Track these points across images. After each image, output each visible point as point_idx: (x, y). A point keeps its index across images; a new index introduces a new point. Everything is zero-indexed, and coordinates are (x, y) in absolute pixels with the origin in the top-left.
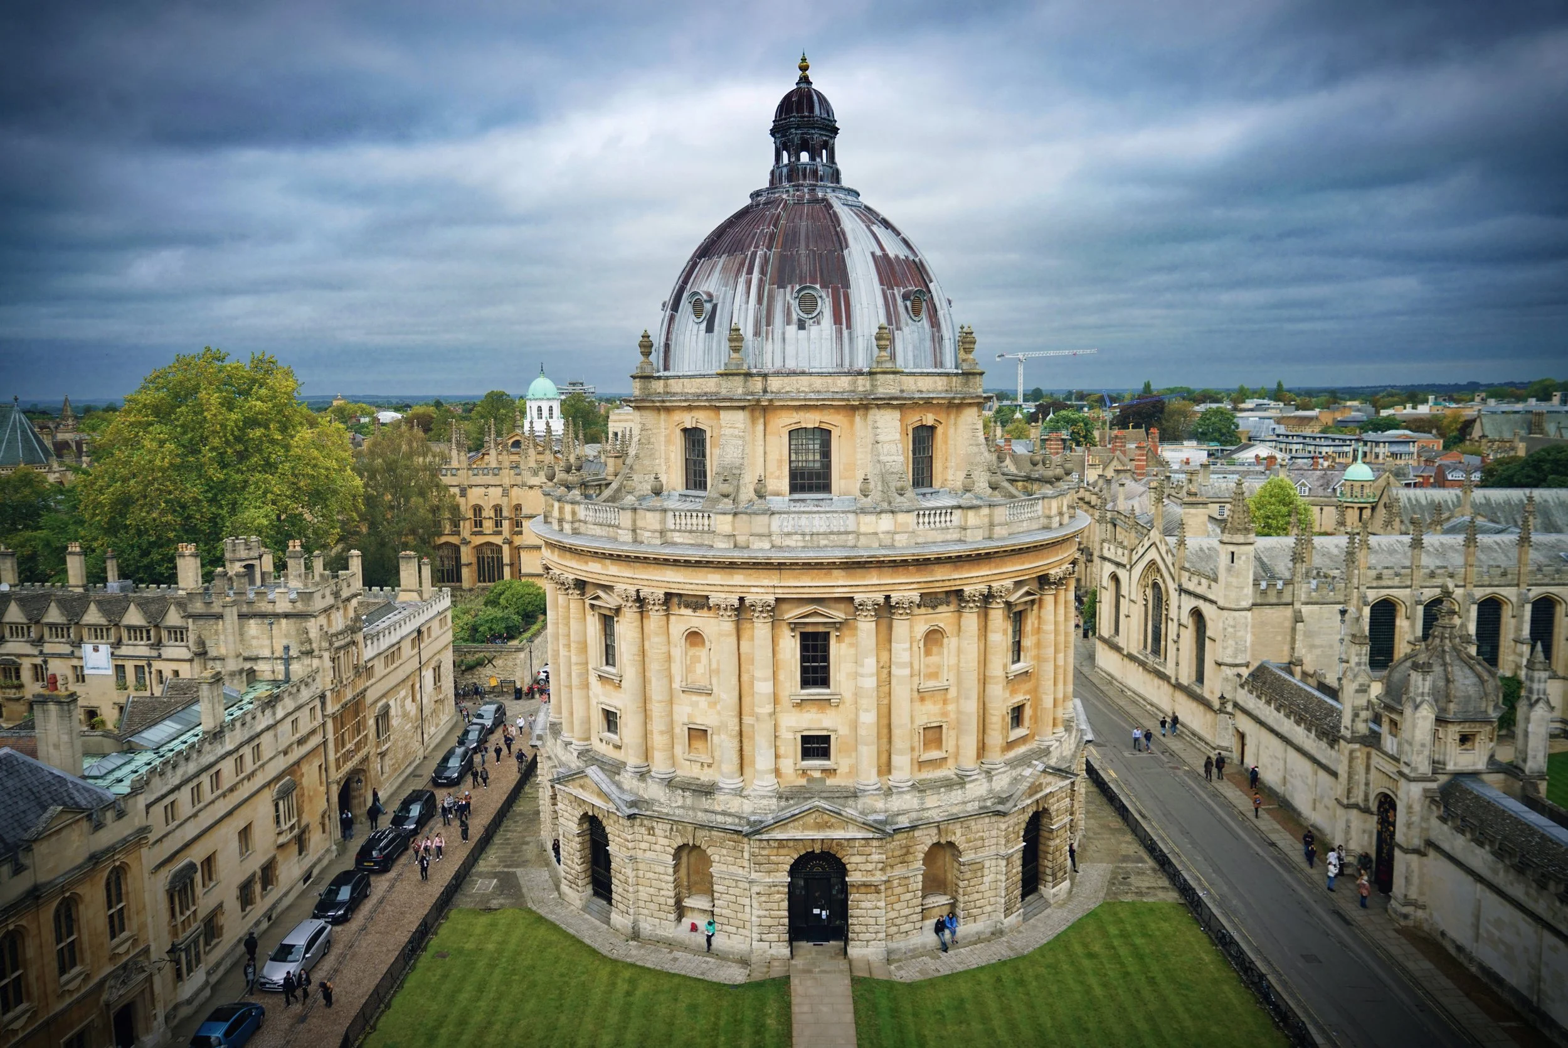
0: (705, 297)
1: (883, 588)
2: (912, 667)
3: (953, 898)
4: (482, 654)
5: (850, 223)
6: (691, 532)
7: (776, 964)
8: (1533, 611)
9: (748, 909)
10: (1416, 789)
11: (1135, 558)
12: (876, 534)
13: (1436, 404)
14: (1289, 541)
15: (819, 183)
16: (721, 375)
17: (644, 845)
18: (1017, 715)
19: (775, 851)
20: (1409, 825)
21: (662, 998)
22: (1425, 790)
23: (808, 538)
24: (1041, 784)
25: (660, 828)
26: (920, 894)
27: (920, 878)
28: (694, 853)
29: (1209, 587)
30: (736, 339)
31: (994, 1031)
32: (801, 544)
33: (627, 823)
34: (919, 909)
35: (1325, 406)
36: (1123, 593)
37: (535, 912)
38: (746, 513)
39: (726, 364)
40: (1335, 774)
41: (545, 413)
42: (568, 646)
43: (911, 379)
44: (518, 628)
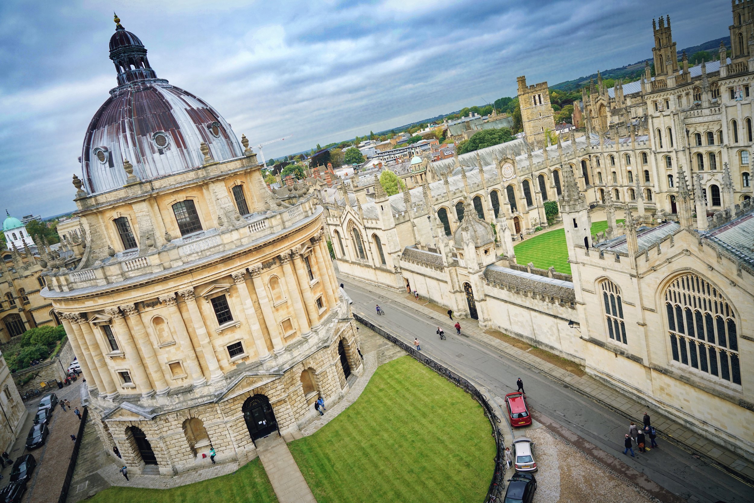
0: (103, 149)
1: (244, 266)
2: (268, 298)
3: (318, 391)
4: (30, 373)
5: (169, 97)
6: (138, 269)
7: (250, 454)
8: (491, 197)
9: (228, 436)
10: (476, 276)
11: (342, 220)
12: (232, 242)
13: (431, 127)
14: (401, 195)
15: (146, 79)
16: (126, 187)
17: (165, 429)
18: (319, 302)
19: (232, 404)
20: (478, 291)
21: (201, 494)
22: (479, 276)
23: (200, 254)
24: (339, 328)
25: (171, 418)
26: (304, 395)
27: (302, 388)
28: (192, 422)
29: (377, 223)
30: (128, 167)
31: (355, 438)
32: (197, 258)
33: (153, 422)
34: (305, 402)
35: (391, 138)
36: (342, 237)
37: (117, 487)
38: (165, 251)
39: (127, 181)
40: (446, 282)
41: (18, 235)
42: (88, 348)
43: (224, 165)
44: (47, 352)
